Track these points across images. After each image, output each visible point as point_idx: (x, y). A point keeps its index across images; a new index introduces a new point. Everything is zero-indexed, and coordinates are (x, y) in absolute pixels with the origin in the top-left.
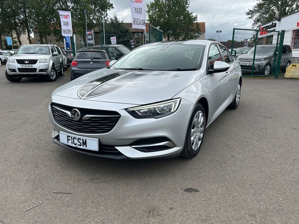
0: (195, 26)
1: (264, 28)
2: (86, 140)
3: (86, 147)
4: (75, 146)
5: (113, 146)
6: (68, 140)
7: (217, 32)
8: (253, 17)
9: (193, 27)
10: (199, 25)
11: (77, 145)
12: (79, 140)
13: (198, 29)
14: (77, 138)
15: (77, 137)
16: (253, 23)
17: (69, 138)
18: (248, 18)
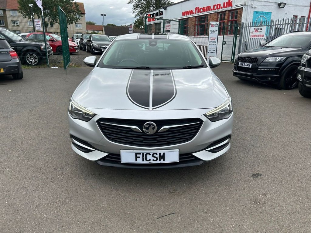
0: (74, 6)
1: (151, 15)
2: (164, 154)
3: (164, 160)
4: (148, 163)
5: (190, 154)
6: (136, 157)
7: (102, 15)
8: (132, 2)
9: (72, 7)
10: (78, 5)
11: (152, 161)
12: (155, 155)
13: (78, 10)
14: (151, 154)
15: (152, 152)
16: (133, 8)
17: (138, 156)
18: (128, 3)
